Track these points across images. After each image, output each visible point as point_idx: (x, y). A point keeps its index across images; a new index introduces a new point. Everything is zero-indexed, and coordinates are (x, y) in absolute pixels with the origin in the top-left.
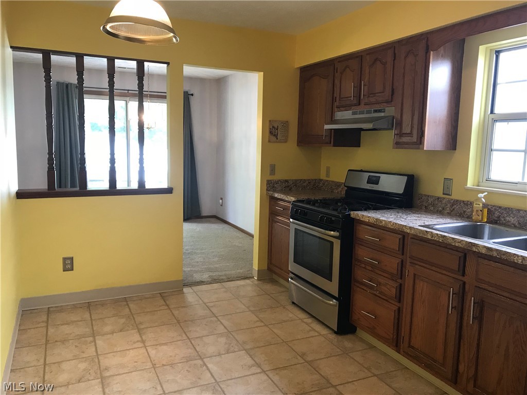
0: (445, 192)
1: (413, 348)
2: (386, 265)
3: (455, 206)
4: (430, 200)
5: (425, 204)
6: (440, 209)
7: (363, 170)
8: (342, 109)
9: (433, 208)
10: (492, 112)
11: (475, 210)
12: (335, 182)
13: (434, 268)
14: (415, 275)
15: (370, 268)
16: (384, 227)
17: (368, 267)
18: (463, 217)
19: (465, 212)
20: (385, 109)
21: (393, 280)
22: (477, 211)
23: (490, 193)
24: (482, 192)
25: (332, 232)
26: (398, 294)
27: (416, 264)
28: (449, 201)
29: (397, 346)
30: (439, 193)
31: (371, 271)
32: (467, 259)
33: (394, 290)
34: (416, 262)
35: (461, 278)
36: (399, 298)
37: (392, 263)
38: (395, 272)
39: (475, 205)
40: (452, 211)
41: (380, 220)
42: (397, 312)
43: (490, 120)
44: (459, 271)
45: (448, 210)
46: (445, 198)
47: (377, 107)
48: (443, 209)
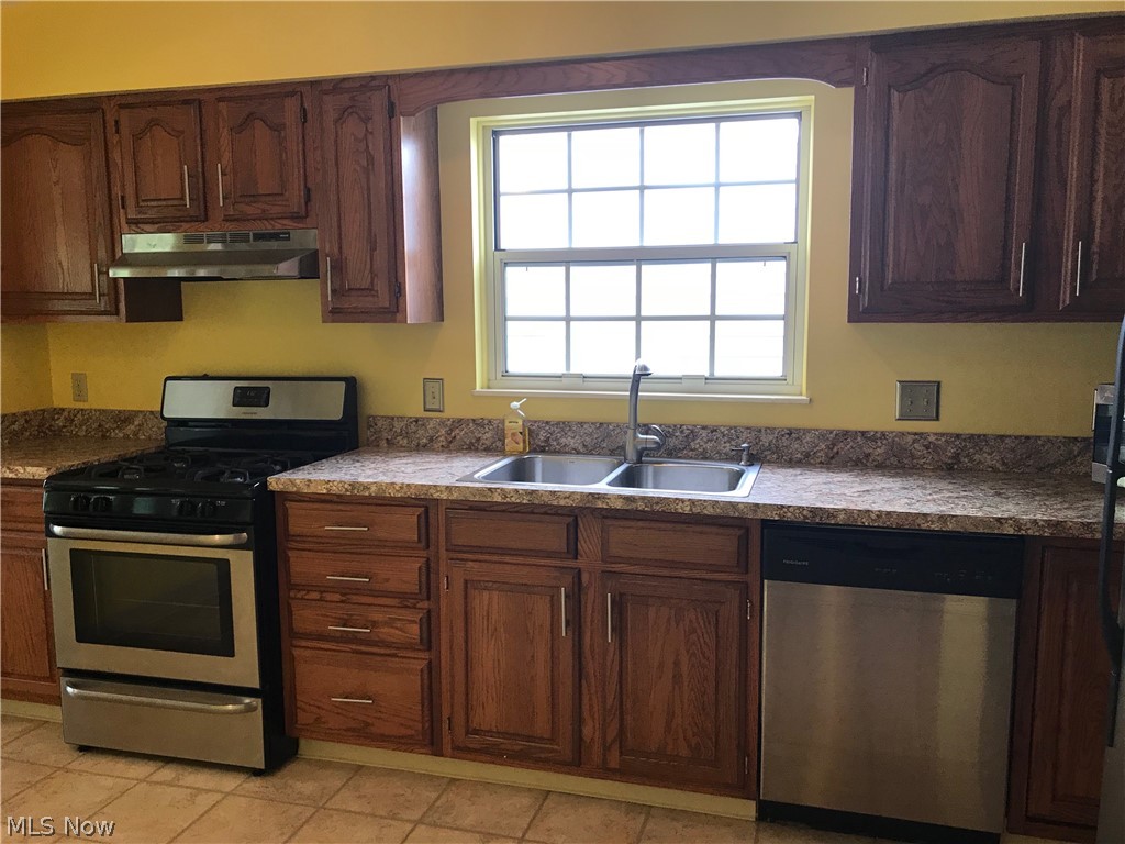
0: (428, 406)
1: (476, 732)
2: (387, 580)
3: (457, 431)
4: (398, 426)
5: (385, 435)
6: (424, 440)
7: (210, 374)
8: (147, 227)
9: (406, 441)
10: (497, 249)
11: (508, 433)
12: (112, 411)
13: (507, 559)
14: (466, 582)
15: (337, 597)
16: (375, 497)
17: (329, 597)
18: (477, 450)
19: (478, 439)
20: (289, 233)
21: (407, 607)
22: (513, 434)
23: (530, 398)
24: (518, 398)
25: (217, 537)
26: (425, 635)
27: (467, 560)
28: (443, 423)
29: (432, 744)
30: (415, 409)
31: (342, 602)
32: (581, 525)
33: (415, 628)
34: (465, 556)
35: (571, 563)
36: (428, 641)
37: (404, 574)
38: (415, 589)
39: (507, 424)
40: (451, 442)
41: (361, 484)
42: (426, 672)
43: (498, 263)
44: (568, 551)
45: (442, 441)
46: (431, 419)
47: (267, 227)
48: (431, 440)
